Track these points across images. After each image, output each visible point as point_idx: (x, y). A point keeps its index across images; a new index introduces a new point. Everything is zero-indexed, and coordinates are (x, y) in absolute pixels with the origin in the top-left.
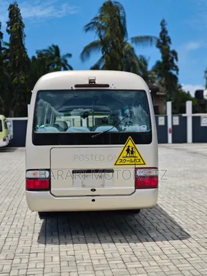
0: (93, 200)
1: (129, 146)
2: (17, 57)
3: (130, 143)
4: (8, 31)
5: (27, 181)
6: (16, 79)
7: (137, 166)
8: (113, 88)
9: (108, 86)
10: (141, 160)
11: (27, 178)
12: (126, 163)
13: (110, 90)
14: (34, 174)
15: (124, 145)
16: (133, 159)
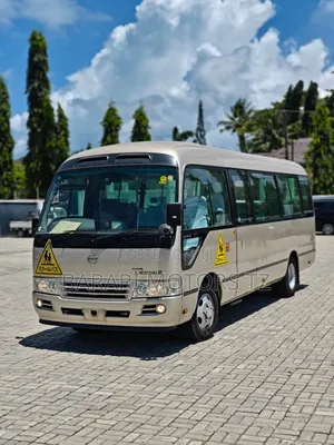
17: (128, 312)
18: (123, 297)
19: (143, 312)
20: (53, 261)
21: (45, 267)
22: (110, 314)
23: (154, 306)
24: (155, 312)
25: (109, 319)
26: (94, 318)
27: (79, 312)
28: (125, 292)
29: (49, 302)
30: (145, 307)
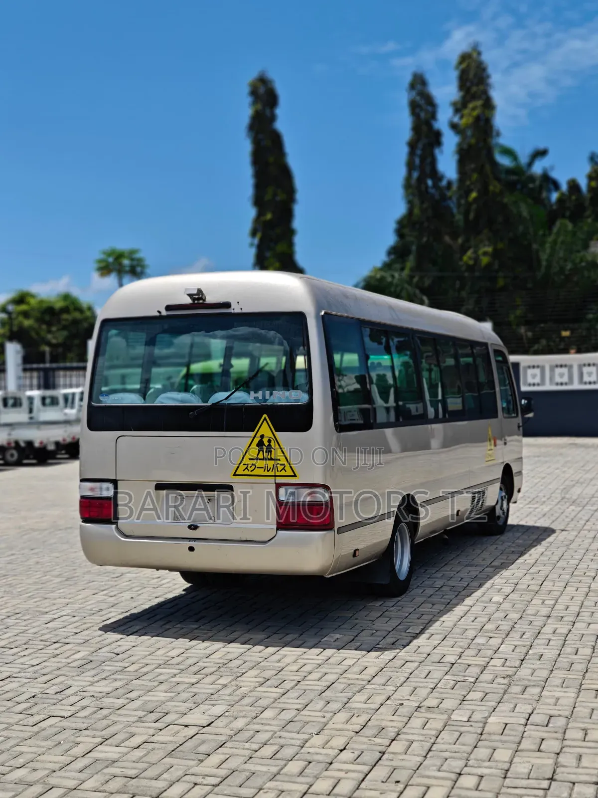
0: (191, 549)
1: (262, 436)
2: (474, 195)
3: (265, 429)
4: (454, 126)
5: (81, 502)
6: (470, 253)
7: (280, 480)
8: (237, 310)
9: (227, 305)
10: (288, 468)
11: (83, 497)
12: (257, 472)
13: (230, 314)
14: (92, 489)
15: (252, 434)
16: (270, 464)
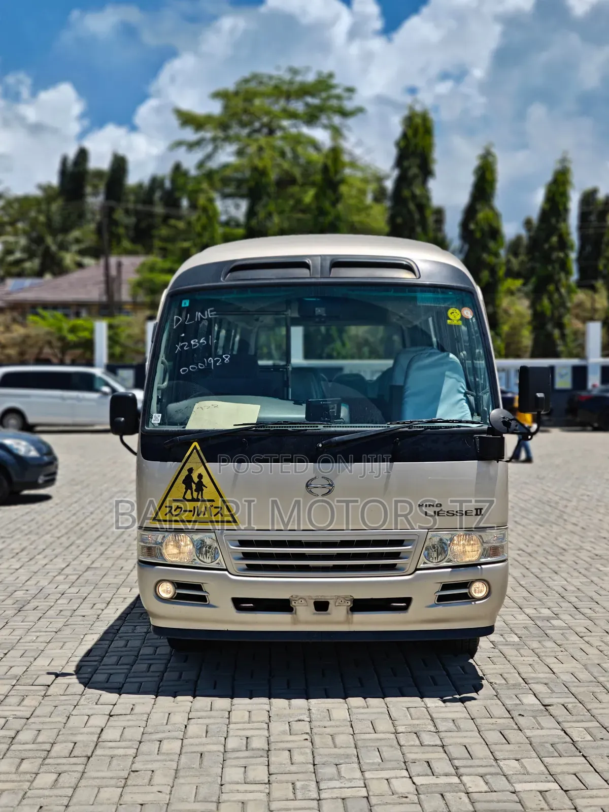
17: (408, 601)
18: (392, 567)
19: (441, 599)
20: (209, 492)
21: (189, 506)
22: (360, 606)
23: (466, 585)
24: (467, 597)
25: (359, 617)
26: (322, 616)
27: (284, 606)
28: (396, 555)
29: (198, 587)
30: (445, 587)
